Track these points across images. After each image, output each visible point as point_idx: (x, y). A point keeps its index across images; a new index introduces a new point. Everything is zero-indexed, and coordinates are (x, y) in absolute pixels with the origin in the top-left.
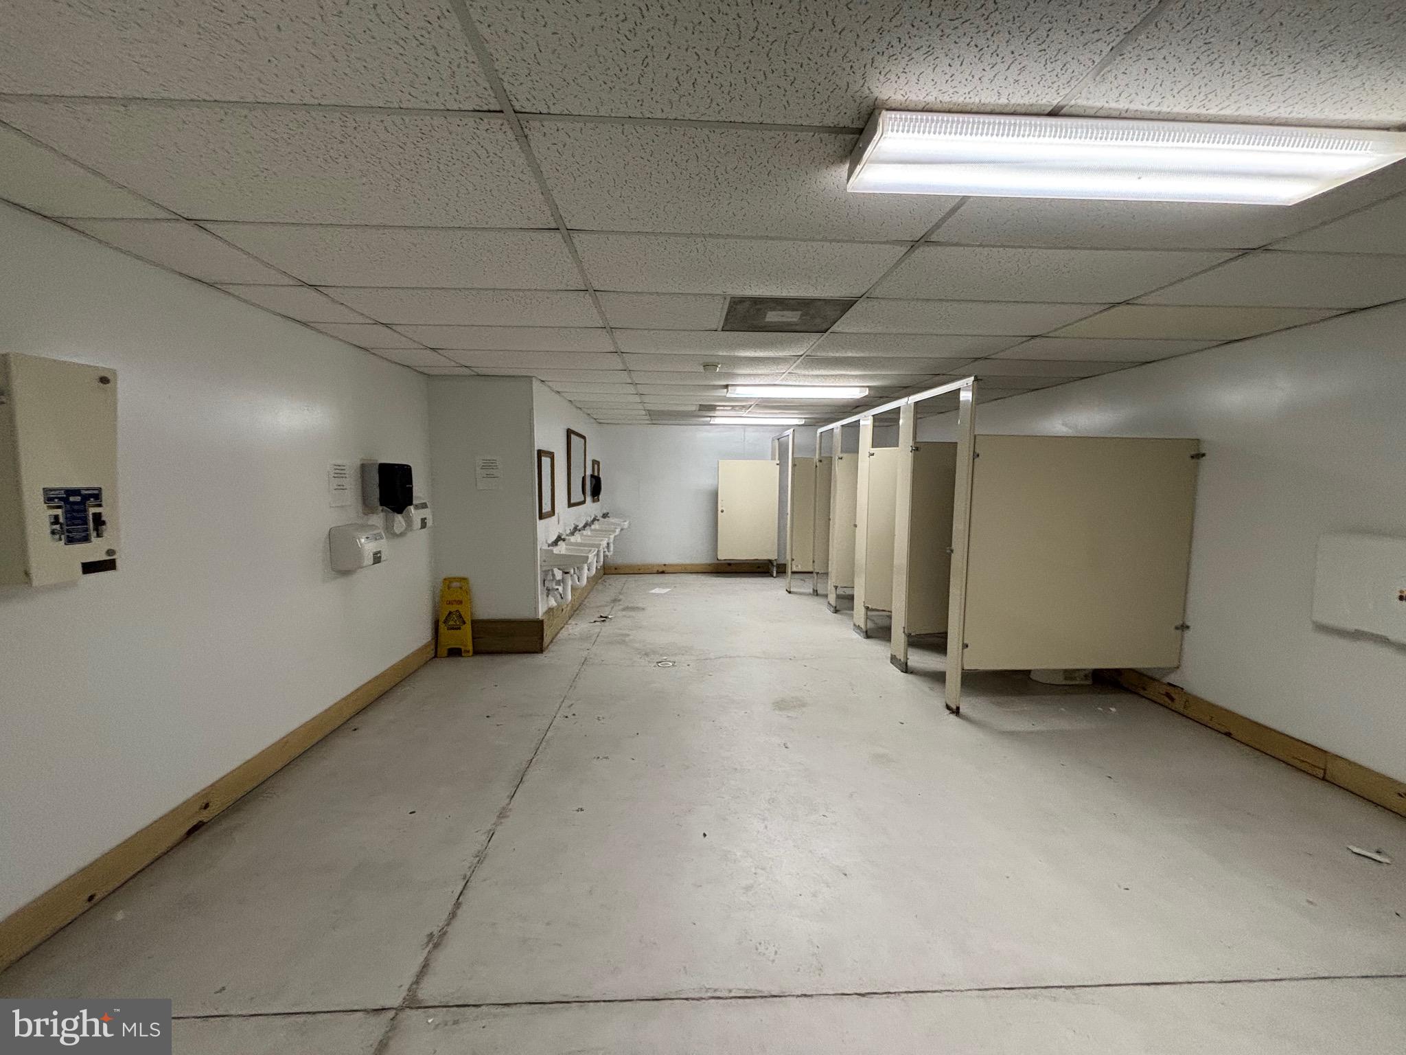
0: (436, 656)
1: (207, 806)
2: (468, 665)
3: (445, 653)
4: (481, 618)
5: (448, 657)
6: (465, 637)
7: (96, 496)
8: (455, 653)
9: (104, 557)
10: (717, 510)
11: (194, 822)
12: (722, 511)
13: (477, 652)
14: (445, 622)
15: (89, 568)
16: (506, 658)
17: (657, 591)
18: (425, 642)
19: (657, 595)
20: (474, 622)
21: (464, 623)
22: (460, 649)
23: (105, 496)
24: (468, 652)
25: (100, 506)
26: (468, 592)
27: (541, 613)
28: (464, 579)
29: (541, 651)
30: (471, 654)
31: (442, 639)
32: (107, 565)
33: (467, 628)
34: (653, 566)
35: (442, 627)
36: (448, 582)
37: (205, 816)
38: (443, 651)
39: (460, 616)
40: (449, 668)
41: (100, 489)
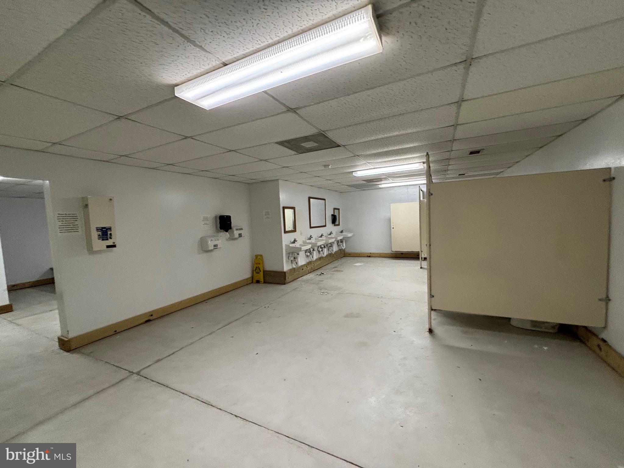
0: (252, 283)
1: (152, 315)
2: (261, 285)
3: (255, 282)
4: (266, 270)
5: (256, 283)
6: (261, 276)
7: (110, 229)
8: (258, 282)
9: (112, 244)
10: (391, 228)
11: (147, 319)
12: (393, 228)
13: (265, 282)
14: (255, 271)
15: (108, 247)
16: (273, 285)
17: (357, 264)
18: (249, 277)
19: (356, 266)
20: (264, 271)
21: (261, 271)
22: (259, 281)
23: (112, 229)
24: (262, 282)
25: (111, 231)
26: (262, 260)
27: (285, 269)
28: (261, 256)
29: (284, 284)
30: (262, 283)
31: (254, 277)
32: (114, 246)
33: (262, 273)
34: (366, 253)
35: (254, 272)
36: (257, 256)
37: (151, 318)
38: (254, 281)
39: (259, 269)
40: (255, 286)
41: (111, 227)
